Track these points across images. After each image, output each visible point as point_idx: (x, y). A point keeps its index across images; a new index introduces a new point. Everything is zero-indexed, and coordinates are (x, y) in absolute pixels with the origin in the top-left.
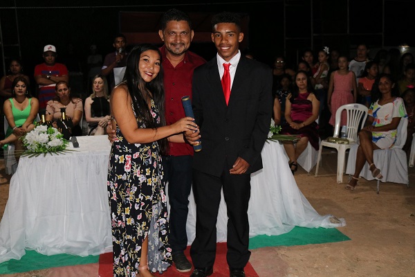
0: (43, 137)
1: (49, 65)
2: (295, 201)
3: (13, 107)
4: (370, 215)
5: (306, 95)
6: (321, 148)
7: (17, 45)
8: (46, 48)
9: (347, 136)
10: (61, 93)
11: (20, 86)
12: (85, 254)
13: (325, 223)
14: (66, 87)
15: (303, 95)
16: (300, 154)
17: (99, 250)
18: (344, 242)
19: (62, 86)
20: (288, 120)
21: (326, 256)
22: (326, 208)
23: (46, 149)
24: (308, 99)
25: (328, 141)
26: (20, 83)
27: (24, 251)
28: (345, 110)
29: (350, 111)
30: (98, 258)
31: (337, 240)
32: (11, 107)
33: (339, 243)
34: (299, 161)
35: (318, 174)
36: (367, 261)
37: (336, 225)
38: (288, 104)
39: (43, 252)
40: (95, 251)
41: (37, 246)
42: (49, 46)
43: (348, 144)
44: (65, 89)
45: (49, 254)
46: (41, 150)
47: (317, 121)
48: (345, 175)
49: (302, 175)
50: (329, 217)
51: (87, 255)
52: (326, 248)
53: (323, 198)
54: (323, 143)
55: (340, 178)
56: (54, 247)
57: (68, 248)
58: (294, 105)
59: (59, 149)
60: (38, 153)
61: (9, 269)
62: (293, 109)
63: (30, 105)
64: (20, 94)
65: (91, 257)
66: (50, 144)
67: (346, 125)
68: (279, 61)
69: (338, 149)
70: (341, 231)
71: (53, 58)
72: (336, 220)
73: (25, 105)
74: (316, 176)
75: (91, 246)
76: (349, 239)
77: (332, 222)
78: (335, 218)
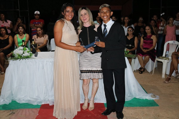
0: (21, 52)
1: (37, 20)
2: (134, 86)
3: (18, 38)
4: (173, 94)
5: (151, 36)
6: (155, 61)
7: (28, 11)
8: (36, 12)
9: (168, 56)
10: (38, 32)
11: (21, 29)
12: (35, 104)
13: (148, 97)
14: (40, 29)
15: (149, 36)
16: (146, 64)
17: (42, 103)
18: (155, 107)
19: (39, 29)
20: (141, 47)
21: (144, 113)
22: (152, 90)
23: (22, 57)
24: (151, 38)
25: (159, 58)
26: (21, 28)
27: (11, 101)
28: (169, 43)
29: (171, 44)
30: (40, 106)
31: (152, 106)
32: (17, 38)
33: (153, 107)
34: (145, 67)
35: (154, 74)
36: (163, 117)
37: (154, 99)
38: (142, 40)
39: (18, 102)
40: (40, 103)
41: (16, 99)
42: (37, 11)
43: (169, 60)
44: (40, 30)
45: (21, 103)
46: (19, 58)
47: (156, 48)
48: (166, 74)
49: (146, 74)
50: (151, 94)
51: (36, 104)
52: (145, 109)
53: (153, 85)
54: (157, 59)
55: (163, 76)
56: (23, 100)
57: (29, 101)
58: (144, 41)
59: (27, 57)
60: (18, 59)
61: (2, 108)
62: (144, 42)
63: (26, 37)
64: (21, 32)
65: (38, 105)
66: (24, 55)
67: (169, 51)
68: (141, 19)
69: (163, 62)
70: (156, 101)
71: (38, 17)
72: (154, 96)
73: (23, 37)
74: (153, 74)
75: (39, 100)
76: (158, 106)
77: (152, 97)
78: (154, 95)
